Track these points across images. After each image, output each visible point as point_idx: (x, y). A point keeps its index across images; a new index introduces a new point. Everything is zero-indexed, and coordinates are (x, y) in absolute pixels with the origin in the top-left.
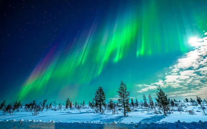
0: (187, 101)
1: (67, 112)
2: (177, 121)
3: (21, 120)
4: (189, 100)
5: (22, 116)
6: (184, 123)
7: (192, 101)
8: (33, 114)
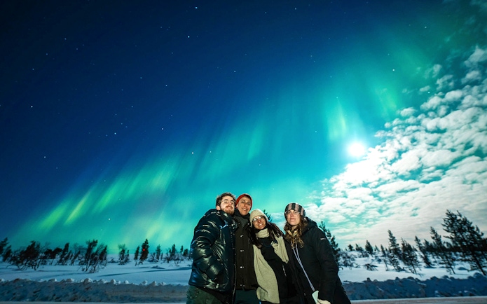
0: (351, 250)
1: (154, 267)
2: (366, 280)
3: (87, 280)
4: (354, 248)
5: (64, 275)
6: (376, 282)
7: (359, 249)
8: (83, 270)
